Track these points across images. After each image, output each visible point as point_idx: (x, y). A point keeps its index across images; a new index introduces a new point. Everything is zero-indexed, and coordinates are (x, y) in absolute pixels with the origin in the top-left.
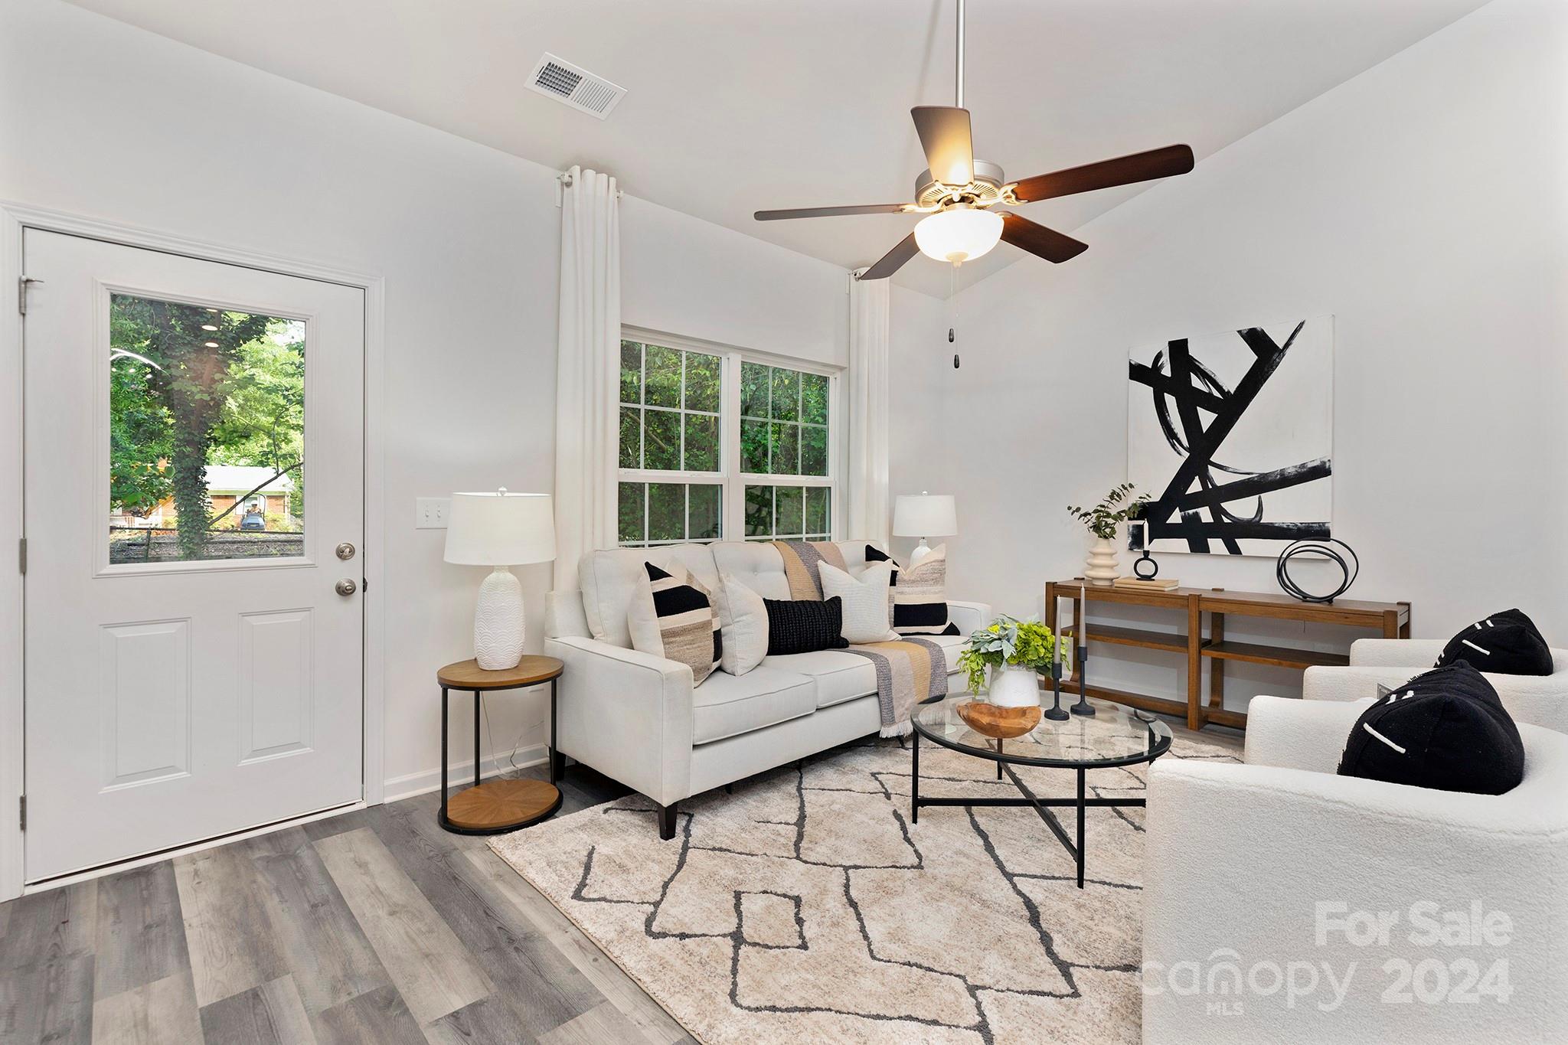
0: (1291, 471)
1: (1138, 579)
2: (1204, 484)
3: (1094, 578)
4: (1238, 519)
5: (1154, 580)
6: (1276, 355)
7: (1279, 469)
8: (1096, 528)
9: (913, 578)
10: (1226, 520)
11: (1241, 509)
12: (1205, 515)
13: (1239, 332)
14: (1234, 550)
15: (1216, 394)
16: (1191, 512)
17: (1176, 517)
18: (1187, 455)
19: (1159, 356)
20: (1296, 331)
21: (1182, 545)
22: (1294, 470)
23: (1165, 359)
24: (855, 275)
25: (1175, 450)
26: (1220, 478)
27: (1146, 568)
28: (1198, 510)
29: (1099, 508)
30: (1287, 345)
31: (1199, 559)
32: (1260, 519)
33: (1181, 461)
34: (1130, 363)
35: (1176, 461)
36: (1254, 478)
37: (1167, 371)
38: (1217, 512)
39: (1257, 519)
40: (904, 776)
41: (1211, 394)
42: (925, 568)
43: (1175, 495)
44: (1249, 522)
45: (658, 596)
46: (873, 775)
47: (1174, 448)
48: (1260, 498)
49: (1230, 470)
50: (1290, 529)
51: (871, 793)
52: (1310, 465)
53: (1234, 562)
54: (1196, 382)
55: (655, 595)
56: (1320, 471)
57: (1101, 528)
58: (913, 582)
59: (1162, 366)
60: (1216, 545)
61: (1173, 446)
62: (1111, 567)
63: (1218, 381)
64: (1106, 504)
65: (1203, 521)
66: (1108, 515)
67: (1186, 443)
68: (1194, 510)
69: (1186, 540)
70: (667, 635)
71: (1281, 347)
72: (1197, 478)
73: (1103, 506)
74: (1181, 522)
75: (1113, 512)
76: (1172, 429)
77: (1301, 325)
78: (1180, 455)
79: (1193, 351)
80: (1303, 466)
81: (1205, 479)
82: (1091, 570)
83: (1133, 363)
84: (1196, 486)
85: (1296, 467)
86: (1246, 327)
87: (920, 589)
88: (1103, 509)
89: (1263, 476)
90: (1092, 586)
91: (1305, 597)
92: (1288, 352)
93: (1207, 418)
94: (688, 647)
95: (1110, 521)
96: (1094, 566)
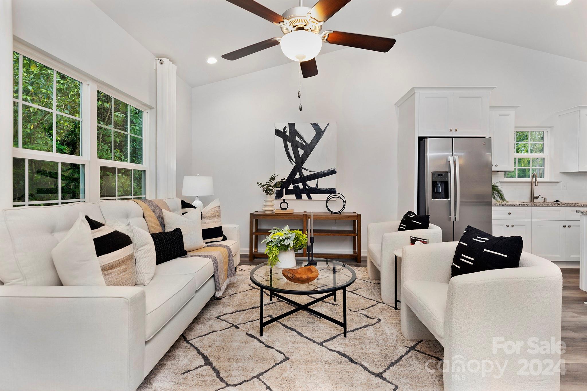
0: (326, 171)
1: (281, 210)
2: (300, 175)
3: (265, 211)
4: (311, 187)
5: (287, 210)
6: (322, 133)
7: (323, 171)
8: (266, 191)
9: (210, 215)
10: (307, 188)
11: (311, 184)
12: (301, 186)
13: (311, 123)
14: (310, 198)
15: (304, 144)
16: (296, 185)
17: (291, 187)
18: (295, 164)
19: (285, 128)
20: (327, 126)
21: (293, 197)
22: (327, 171)
23: (287, 129)
24: (161, 61)
25: (291, 163)
26: (306, 173)
27: (284, 206)
28: (298, 184)
29: (267, 183)
30: (325, 130)
31: (299, 201)
32: (317, 187)
33: (293, 166)
34: (275, 129)
35: (291, 166)
36: (315, 173)
37: (288, 134)
38: (305, 185)
39: (316, 187)
40: (232, 313)
41: (302, 143)
42: (213, 210)
43: (291, 179)
44: (314, 188)
45: (97, 241)
46: (218, 318)
47: (291, 162)
48: (317, 180)
49: (308, 170)
50: (326, 191)
51: (227, 328)
52: (331, 170)
53: (310, 202)
54: (298, 139)
55: (96, 240)
56: (333, 172)
57: (268, 191)
58: (210, 217)
59: (286, 132)
60: (304, 196)
61: (290, 161)
62: (272, 206)
63: (305, 139)
64: (269, 181)
65: (300, 188)
66: (270, 186)
67: (294, 160)
68: (297, 184)
69: (294, 195)
70: (106, 269)
71: (323, 131)
72: (298, 173)
73: (269, 182)
74: (293, 188)
75: (272, 185)
76: (290, 155)
77: (329, 124)
78: (293, 164)
79: (297, 128)
80: (329, 170)
81: (301, 173)
82: (264, 207)
83: (276, 129)
84: (298, 176)
85: (327, 170)
86: (313, 122)
87: (213, 220)
88: (269, 184)
89: (318, 173)
90: (265, 214)
91: (332, 212)
92: (325, 132)
93: (301, 152)
94: (123, 274)
95: (271, 188)
96: (266, 206)
